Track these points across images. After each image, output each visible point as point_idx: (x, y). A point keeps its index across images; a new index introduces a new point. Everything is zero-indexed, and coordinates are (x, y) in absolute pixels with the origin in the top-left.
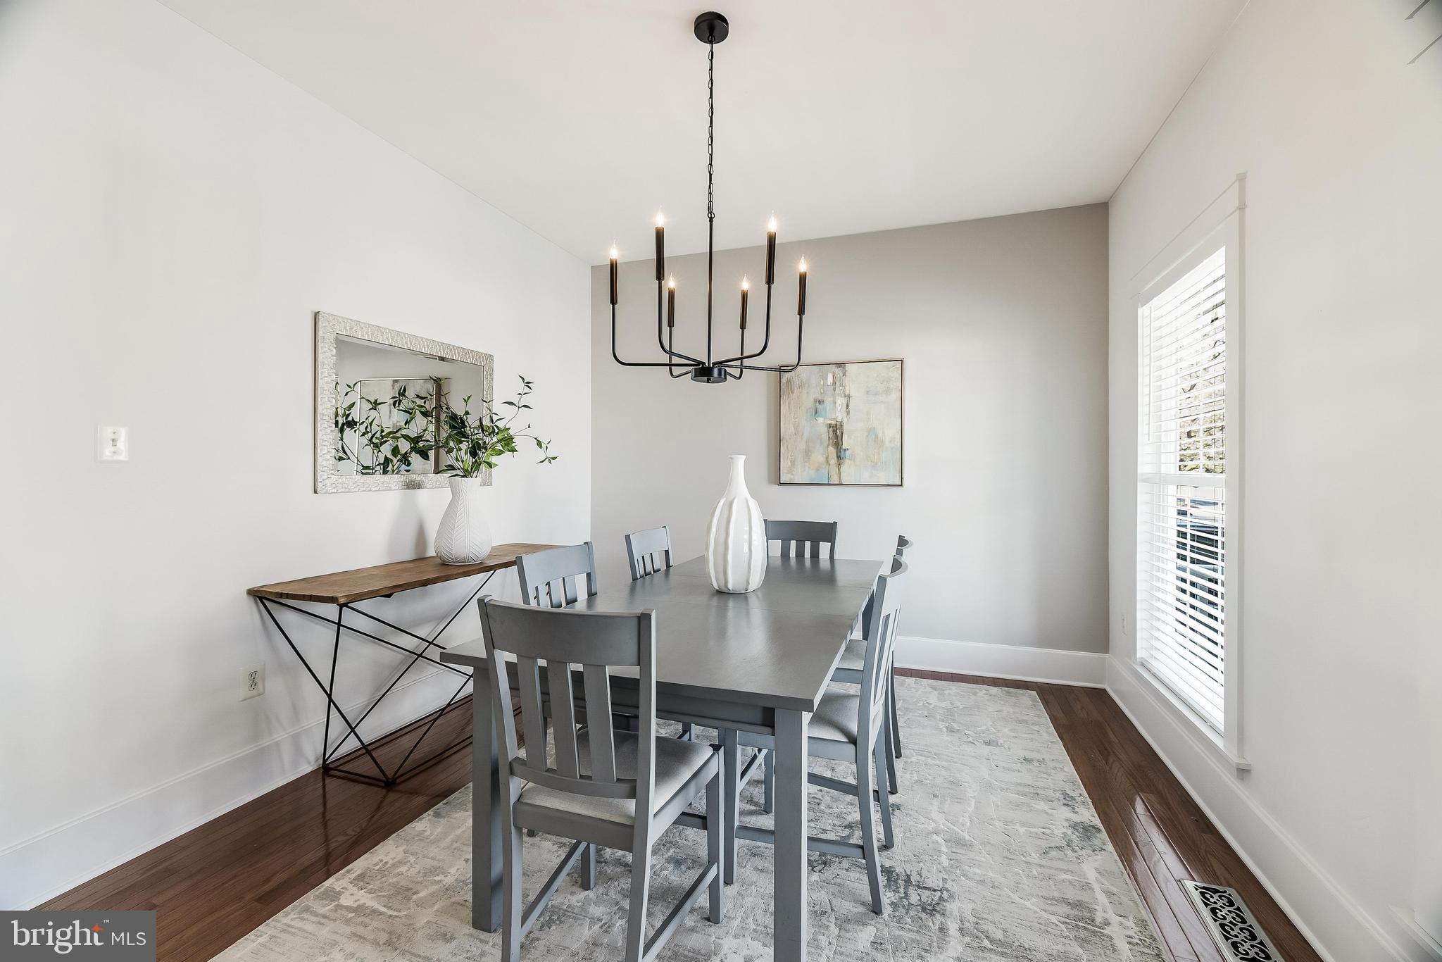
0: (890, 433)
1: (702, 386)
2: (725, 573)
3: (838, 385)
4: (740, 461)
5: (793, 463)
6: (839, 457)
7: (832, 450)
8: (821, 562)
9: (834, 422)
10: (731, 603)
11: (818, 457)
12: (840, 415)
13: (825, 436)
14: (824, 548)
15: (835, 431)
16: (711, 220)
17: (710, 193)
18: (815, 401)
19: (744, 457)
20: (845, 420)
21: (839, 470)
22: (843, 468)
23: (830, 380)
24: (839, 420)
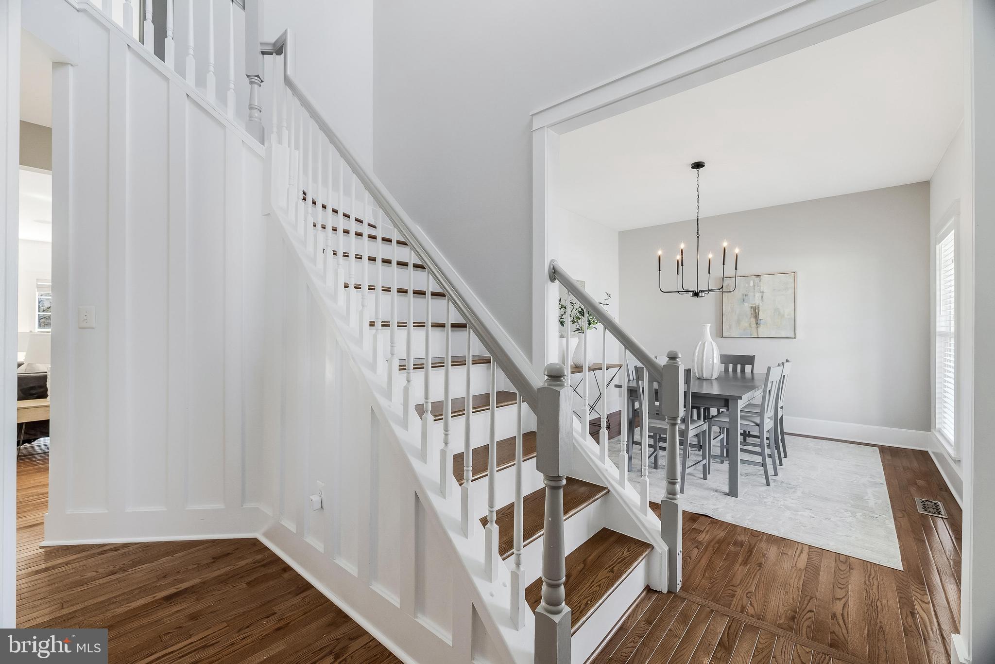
0: (788, 311)
1: (695, 298)
2: (702, 371)
3: (756, 286)
4: (708, 326)
5: (730, 327)
6: (757, 324)
7: (753, 320)
8: (746, 374)
9: (754, 306)
10: (705, 383)
11: (745, 324)
12: (757, 301)
13: (749, 313)
14: (748, 368)
15: (755, 310)
16: (698, 237)
17: (698, 227)
18: (743, 295)
19: (710, 325)
20: (761, 304)
21: (757, 330)
22: (759, 329)
23: (752, 284)
24: (757, 304)
